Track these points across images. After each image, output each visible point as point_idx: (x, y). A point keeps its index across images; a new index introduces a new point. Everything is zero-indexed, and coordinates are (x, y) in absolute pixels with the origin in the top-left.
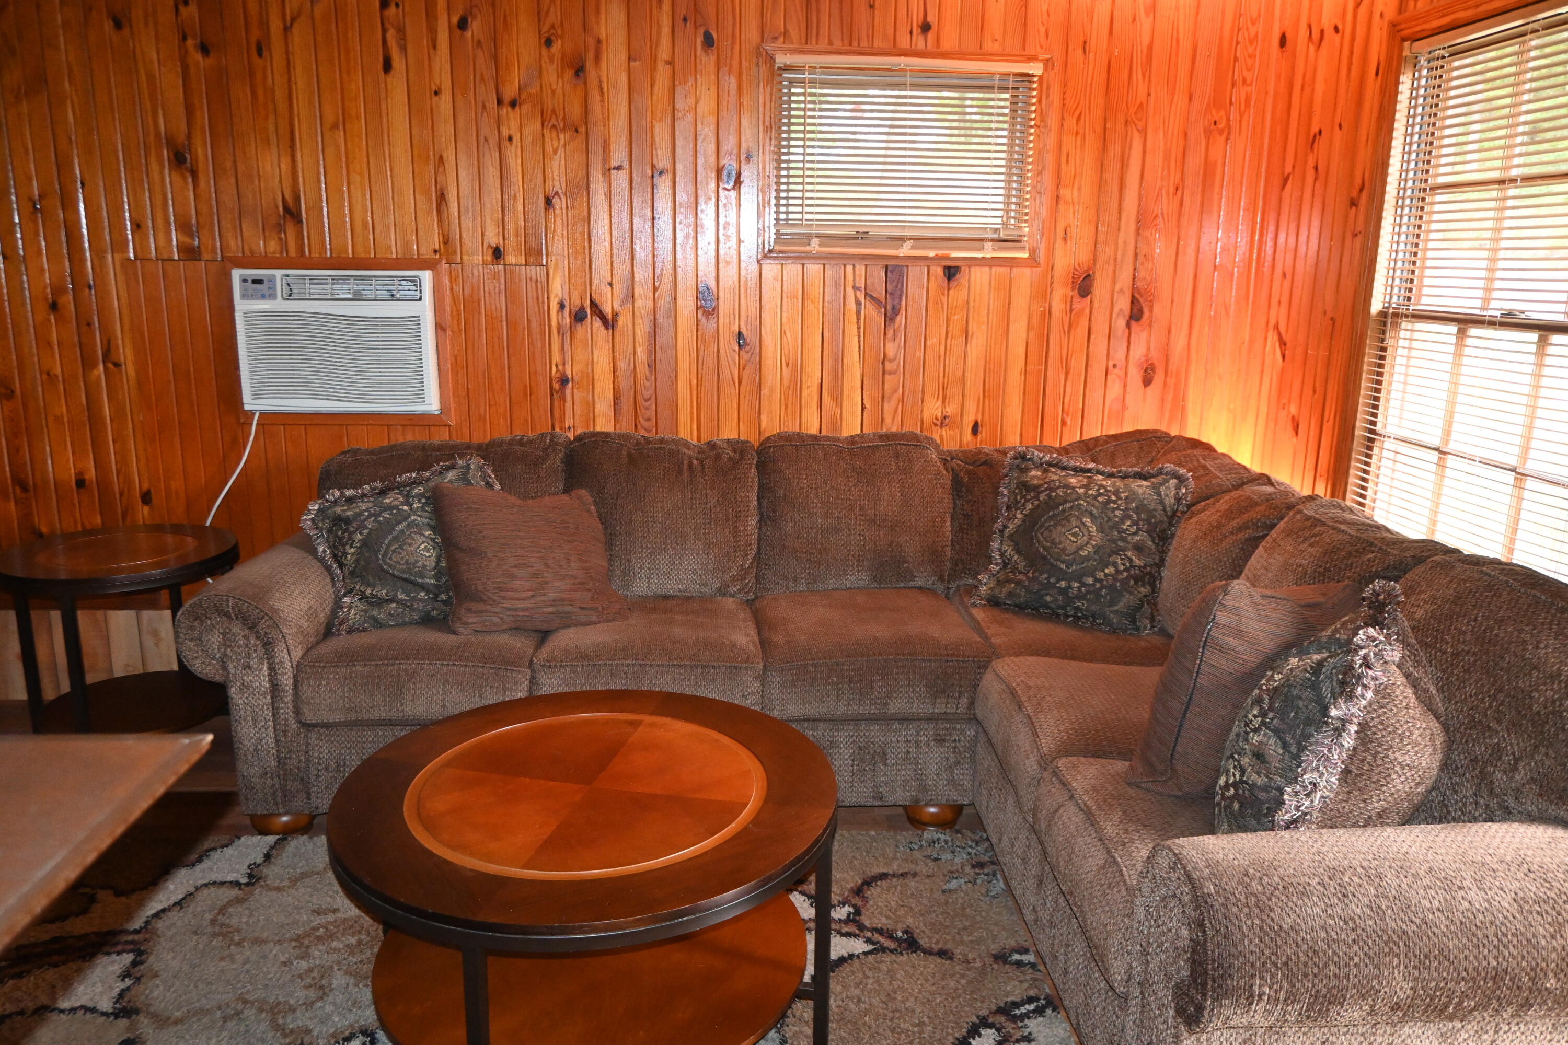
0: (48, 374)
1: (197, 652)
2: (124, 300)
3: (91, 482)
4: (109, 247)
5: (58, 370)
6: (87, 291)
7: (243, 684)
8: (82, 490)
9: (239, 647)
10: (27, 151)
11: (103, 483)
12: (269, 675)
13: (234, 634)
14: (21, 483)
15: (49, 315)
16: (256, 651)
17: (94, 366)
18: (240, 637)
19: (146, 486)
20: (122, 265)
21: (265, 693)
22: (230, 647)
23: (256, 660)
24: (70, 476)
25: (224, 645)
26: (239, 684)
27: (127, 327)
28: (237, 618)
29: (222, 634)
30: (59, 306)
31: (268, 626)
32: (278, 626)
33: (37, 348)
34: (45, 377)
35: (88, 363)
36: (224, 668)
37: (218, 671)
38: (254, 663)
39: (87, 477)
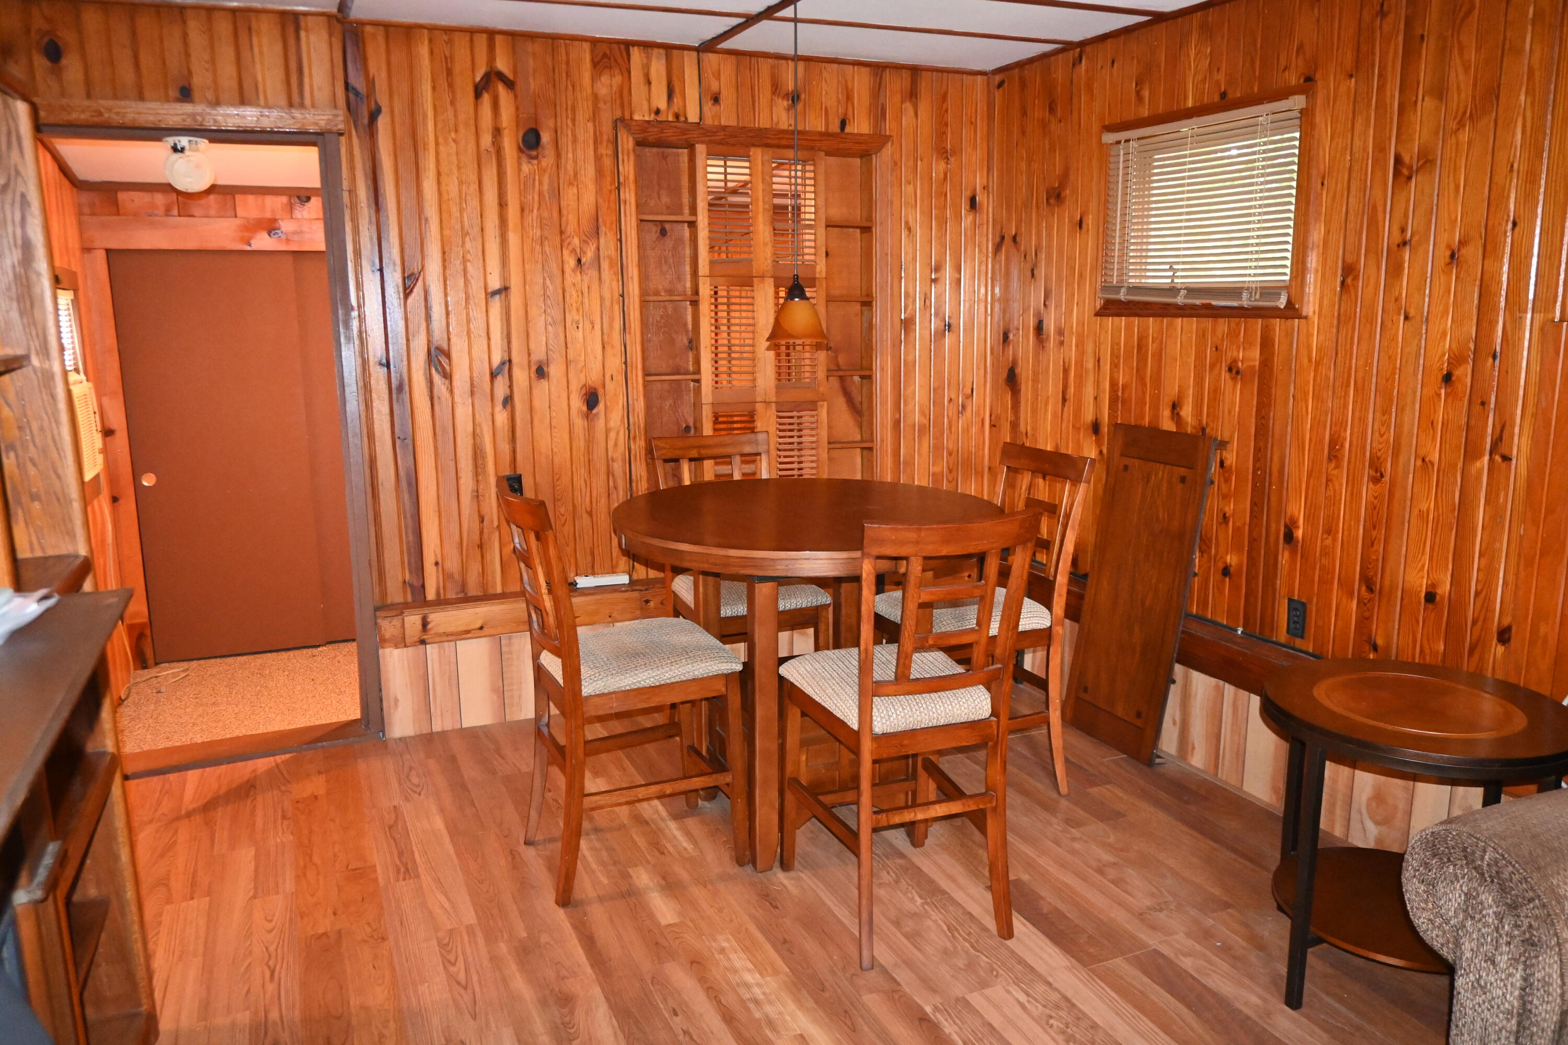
0: (1423, 460)
1: (1426, 902)
2: (1534, 378)
3: (1443, 598)
4: (1530, 306)
5: (1435, 457)
6: (1490, 360)
7: (1478, 981)
8: (1430, 606)
9: (1486, 925)
10: (1457, 187)
11: (1457, 604)
12: (1523, 989)
13: (1482, 903)
14: (1368, 582)
15: (1440, 388)
16: (1508, 944)
17: (1478, 456)
18: (1491, 911)
19: (1506, 621)
20: (1542, 329)
21: (1510, 1012)
22: (1473, 918)
23: (1505, 958)
24: (1421, 586)
25: (1465, 911)
26: (1472, 978)
27: (1530, 410)
28: (1492, 882)
29: (1466, 894)
30: (1454, 378)
31: (1536, 918)
32: (1553, 924)
33: (1418, 428)
34: (1419, 463)
35: (1471, 453)
36: (1458, 944)
37: (1448, 942)
38: (1503, 960)
39: (1439, 591)
